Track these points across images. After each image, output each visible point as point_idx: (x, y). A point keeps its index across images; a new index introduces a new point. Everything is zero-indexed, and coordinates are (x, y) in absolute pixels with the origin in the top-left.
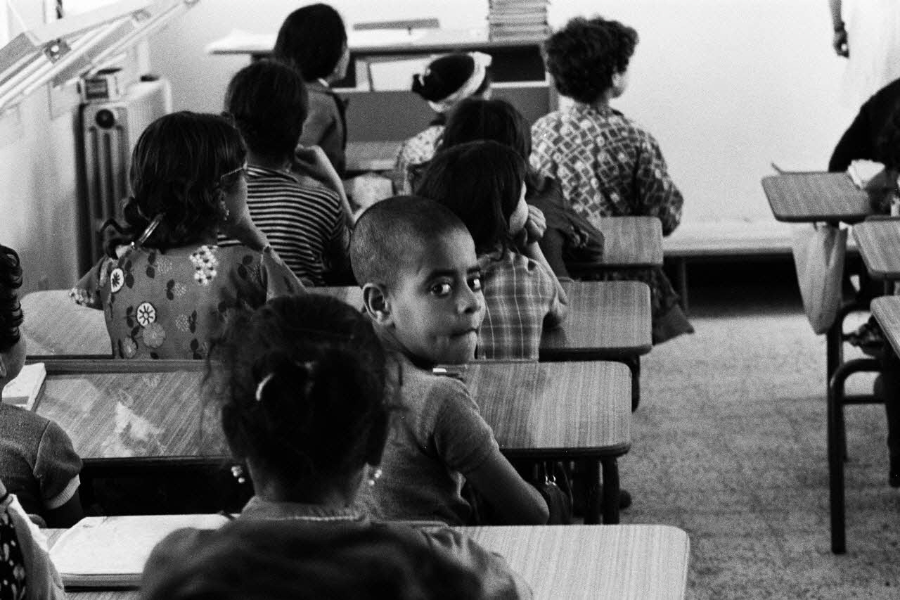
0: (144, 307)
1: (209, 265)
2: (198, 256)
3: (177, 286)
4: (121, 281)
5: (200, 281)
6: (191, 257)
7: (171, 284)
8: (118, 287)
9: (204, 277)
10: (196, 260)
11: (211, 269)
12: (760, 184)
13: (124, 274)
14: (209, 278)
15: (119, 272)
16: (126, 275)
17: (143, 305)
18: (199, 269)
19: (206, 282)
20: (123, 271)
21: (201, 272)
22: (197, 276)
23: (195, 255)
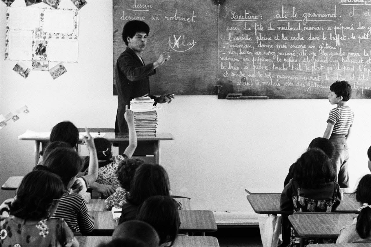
0: (17, 246)
1: (45, 229)
2: (39, 225)
3: (31, 238)
4: (6, 234)
5: (42, 236)
6: (37, 226)
7: (28, 237)
8: (4, 237)
9: (44, 234)
10: (39, 227)
11: (46, 231)
12: (246, 198)
13: (7, 232)
14: (46, 234)
15: (5, 231)
16: (8, 232)
17: (16, 245)
18: (41, 231)
19: (44, 236)
20: (6, 230)
21: (42, 232)
22: (40, 234)
23: (38, 225)
